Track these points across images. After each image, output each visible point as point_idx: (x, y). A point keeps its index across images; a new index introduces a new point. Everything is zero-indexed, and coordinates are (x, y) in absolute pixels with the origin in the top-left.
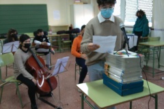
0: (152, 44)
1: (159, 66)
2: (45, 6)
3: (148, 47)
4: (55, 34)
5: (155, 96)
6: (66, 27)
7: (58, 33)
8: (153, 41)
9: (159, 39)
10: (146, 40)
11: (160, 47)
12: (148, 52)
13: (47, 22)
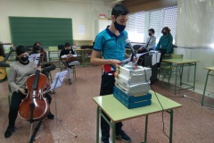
0: (175, 61)
1: (181, 84)
2: (70, 20)
3: (170, 64)
4: (79, 49)
5: (171, 112)
6: (90, 41)
7: (83, 47)
8: (176, 58)
9: (182, 56)
10: (169, 57)
11: (183, 65)
12: (171, 69)
13: (71, 36)
